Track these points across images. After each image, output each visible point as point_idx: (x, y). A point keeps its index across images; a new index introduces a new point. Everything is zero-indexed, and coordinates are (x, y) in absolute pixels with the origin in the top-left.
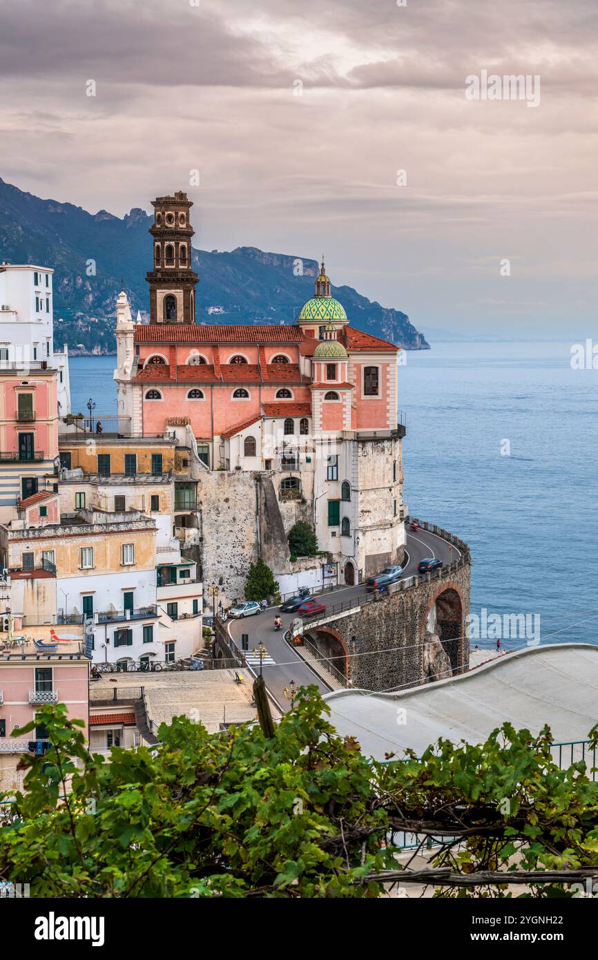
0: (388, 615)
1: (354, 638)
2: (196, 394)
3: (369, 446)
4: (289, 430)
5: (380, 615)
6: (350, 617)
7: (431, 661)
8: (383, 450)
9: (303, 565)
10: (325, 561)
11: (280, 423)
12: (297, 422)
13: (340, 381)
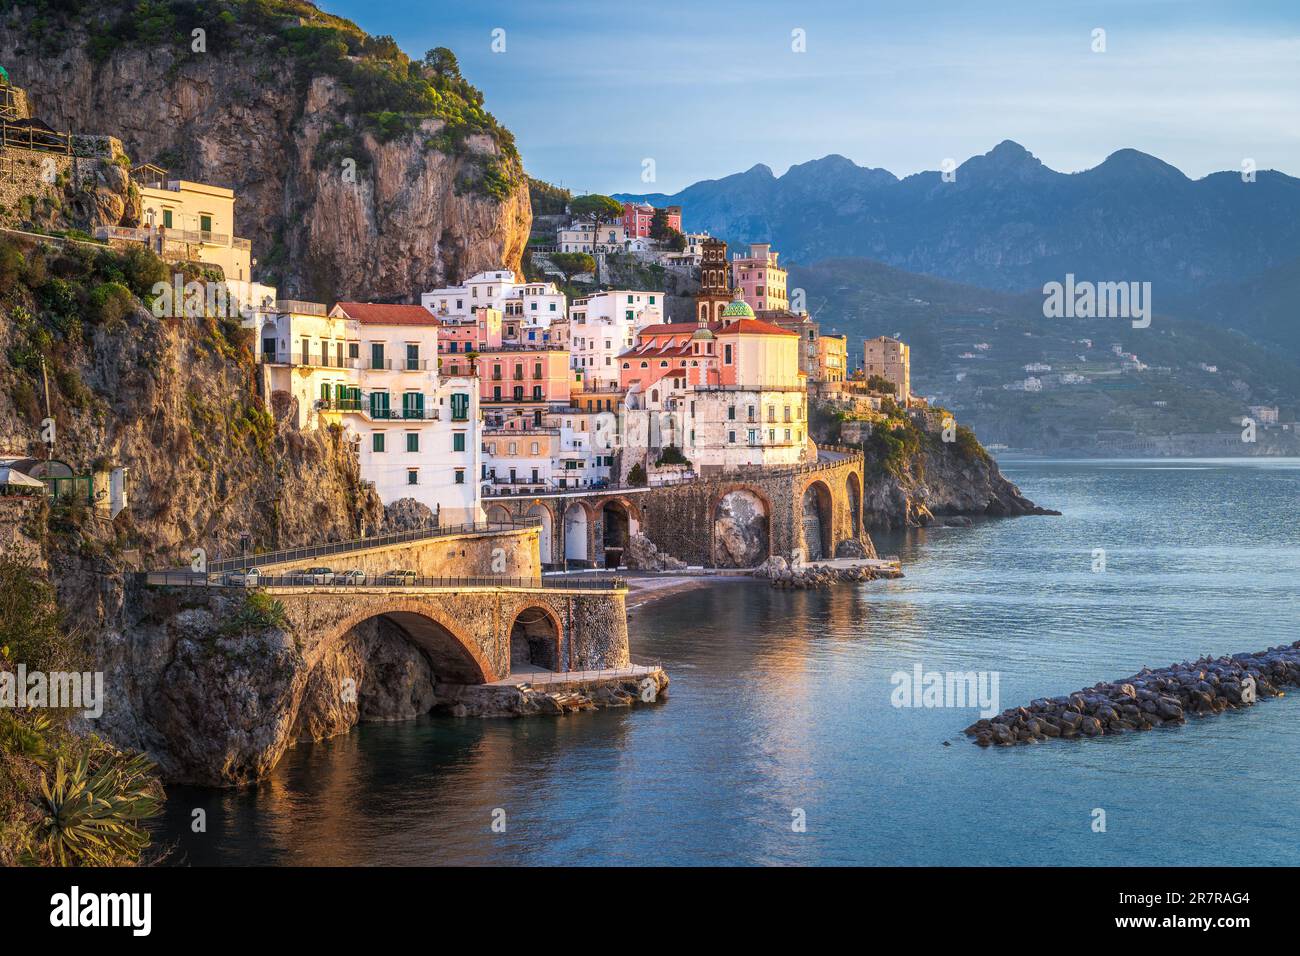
0: (677, 497)
1: (645, 507)
2: (644, 365)
3: (704, 395)
4: (677, 386)
5: (670, 496)
6: (641, 493)
7: (722, 533)
8: (717, 397)
9: (666, 468)
10: (685, 468)
11: (672, 380)
12: (681, 379)
13: (700, 354)
